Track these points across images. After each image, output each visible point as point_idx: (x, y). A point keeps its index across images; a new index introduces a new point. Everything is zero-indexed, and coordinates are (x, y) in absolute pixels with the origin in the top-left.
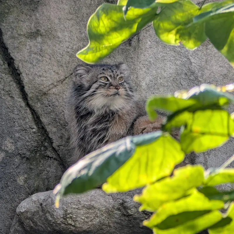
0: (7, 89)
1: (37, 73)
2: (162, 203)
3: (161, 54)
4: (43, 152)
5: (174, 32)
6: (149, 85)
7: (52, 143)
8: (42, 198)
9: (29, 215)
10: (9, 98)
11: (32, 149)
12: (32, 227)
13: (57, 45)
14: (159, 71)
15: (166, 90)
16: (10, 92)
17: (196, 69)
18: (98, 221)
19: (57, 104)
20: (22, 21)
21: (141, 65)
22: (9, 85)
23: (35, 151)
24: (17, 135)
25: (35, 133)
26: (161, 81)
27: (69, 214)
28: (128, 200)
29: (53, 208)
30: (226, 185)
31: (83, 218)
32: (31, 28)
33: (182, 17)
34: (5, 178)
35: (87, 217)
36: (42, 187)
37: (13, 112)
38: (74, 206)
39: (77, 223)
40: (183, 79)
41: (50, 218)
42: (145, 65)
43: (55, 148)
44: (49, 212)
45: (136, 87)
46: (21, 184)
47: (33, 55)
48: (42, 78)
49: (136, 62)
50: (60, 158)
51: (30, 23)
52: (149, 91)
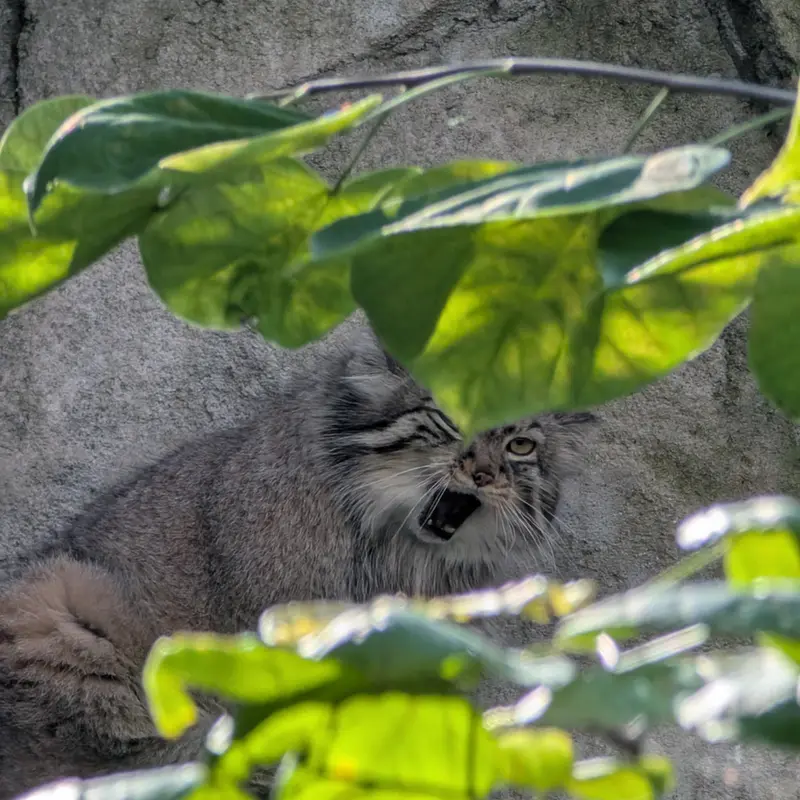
3: (132, 285)
6: (75, 410)
14: (118, 355)
15: (146, 434)
17: (273, 356)
21: (46, 330)
26: (128, 396)
40: (217, 393)
45: (22, 419)
49: (27, 317)
52: (74, 436)
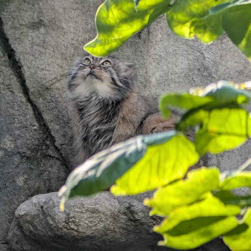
0: (7, 82)
1: (39, 66)
2: (174, 207)
3: (173, 48)
4: (44, 152)
5: (188, 24)
6: (159, 80)
7: (55, 141)
8: (43, 200)
9: (28, 218)
10: (9, 93)
11: (33, 148)
12: (31, 231)
13: (61, 37)
14: (170, 66)
15: (177, 86)
16: (10, 87)
17: (210, 65)
18: (102, 225)
19: (60, 99)
20: (24, 10)
21: (151, 60)
22: (9, 78)
23: (35, 150)
24: (17, 132)
25: (37, 131)
26: (173, 76)
27: (71, 218)
28: (135, 204)
29: (55, 212)
30: (240, 189)
31: (87, 222)
32: (33, 18)
33: (197, 9)
34: (3, 179)
35: (90, 222)
36: (43, 188)
37: (12, 108)
38: (77, 210)
39: (80, 228)
41: (51, 222)
42: (155, 60)
43: (57, 147)
44: (50, 216)
45: (145, 83)
46: (20, 184)
47: (35, 47)
48: (44, 72)
49: (146, 56)
50: (63, 157)
51: (33, 13)
52: (159, 87)
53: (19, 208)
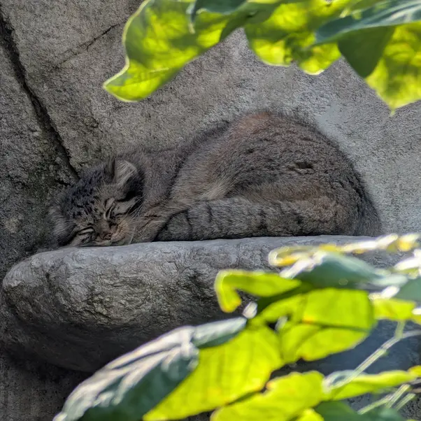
1: (41, 29)
4: (52, 175)
7: (69, 158)
8: (50, 263)
9: (25, 293)
11: (32, 168)
12: (30, 313)
18: (149, 307)
19: (78, 87)
23: (38, 171)
24: (6, 142)
25: (39, 140)
27: (97, 295)
28: (204, 271)
29: (69, 283)
31: (123, 302)
35: (129, 301)
38: (107, 281)
39: (112, 312)
41: (63, 300)
43: (74, 167)
44: (62, 291)
46: (12, 231)
48: (51, 40)
53: (9, 274)
